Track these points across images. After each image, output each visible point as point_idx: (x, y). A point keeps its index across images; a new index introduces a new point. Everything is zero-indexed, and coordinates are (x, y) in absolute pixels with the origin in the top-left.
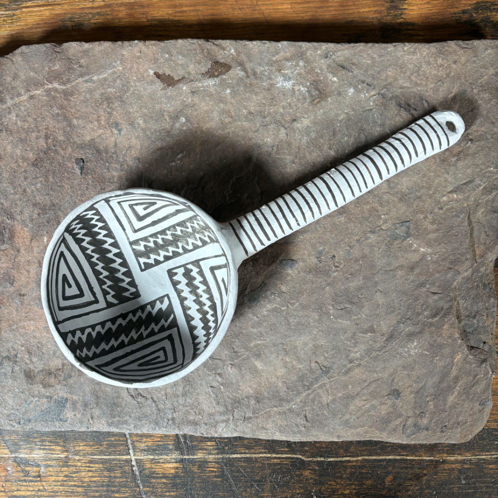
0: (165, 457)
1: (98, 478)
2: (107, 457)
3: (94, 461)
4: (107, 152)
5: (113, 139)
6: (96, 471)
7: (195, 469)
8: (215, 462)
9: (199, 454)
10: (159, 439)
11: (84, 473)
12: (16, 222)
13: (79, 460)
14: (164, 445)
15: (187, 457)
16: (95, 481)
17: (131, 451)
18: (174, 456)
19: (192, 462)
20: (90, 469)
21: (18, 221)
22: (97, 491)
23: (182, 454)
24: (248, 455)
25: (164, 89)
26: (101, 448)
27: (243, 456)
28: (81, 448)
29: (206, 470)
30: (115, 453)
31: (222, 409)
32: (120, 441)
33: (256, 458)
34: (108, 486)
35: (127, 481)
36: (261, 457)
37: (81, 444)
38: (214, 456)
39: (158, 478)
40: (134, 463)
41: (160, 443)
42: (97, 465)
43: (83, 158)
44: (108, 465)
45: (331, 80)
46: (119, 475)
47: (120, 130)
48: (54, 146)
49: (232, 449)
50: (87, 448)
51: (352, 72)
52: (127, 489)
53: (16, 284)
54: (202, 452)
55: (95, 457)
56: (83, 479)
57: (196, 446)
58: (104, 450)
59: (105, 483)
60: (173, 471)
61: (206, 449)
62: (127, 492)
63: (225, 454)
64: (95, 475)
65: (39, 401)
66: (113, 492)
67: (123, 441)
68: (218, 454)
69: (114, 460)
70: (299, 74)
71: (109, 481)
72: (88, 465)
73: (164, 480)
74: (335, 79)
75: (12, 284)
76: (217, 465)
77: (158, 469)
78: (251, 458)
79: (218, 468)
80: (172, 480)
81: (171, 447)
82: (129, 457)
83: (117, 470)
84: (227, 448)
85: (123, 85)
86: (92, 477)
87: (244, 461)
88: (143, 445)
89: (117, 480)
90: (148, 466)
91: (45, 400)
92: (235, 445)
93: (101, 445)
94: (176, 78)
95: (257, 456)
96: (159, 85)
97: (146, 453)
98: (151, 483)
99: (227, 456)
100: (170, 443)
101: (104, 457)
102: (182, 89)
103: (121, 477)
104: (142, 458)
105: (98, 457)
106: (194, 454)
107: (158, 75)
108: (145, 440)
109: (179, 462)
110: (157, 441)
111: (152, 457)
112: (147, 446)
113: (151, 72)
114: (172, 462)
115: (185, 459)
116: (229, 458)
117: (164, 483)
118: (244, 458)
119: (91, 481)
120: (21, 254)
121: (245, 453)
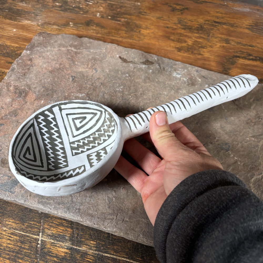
0: (61, 243)
1: (13, 246)
2: (24, 233)
3: (14, 233)
4: (87, 77)
5: (92, 73)
6: (13, 241)
7: (78, 257)
8: (92, 256)
9: (83, 248)
10: (61, 231)
11: (5, 240)
12: (31, 91)
13: (5, 231)
14: (63, 235)
15: (75, 247)
16: (9, 247)
17: (41, 234)
18: (67, 245)
19: (78, 251)
20: (10, 238)
21: (32, 91)
22: (8, 255)
23: (73, 244)
24: (115, 257)
25: (122, 63)
26: (23, 227)
27: (112, 256)
28: (10, 223)
29: (85, 260)
30: (30, 232)
31: (111, 212)
32: (36, 225)
33: (119, 260)
34: (17, 253)
35: (31, 253)
36: (123, 260)
37: (11, 221)
38: (93, 251)
39: (52, 256)
40: (39, 242)
41: (61, 234)
42: (15, 237)
43: (75, 76)
44: (23, 238)
45: (198, 80)
46: (27, 247)
47: (96, 71)
48: (63, 68)
49: (106, 249)
50: (14, 224)
51: (208, 80)
52: (29, 259)
53: (17, 117)
54: (86, 246)
55: (17, 231)
56: (2, 244)
57: (83, 242)
58: (24, 228)
59: (16, 251)
60: (63, 254)
61: (89, 246)
62: (28, 261)
63: (100, 251)
64: (11, 243)
65: (3, 177)
66: (19, 258)
67: (38, 226)
68: (96, 250)
69: (28, 236)
70: (184, 74)
71: (19, 250)
72: (10, 235)
73: (55, 259)
74: (200, 80)
75: (15, 116)
76: (93, 258)
77: (54, 250)
78: (116, 259)
79: (93, 260)
80: (61, 260)
81: (67, 238)
82: (38, 237)
83: (27, 244)
84: (102, 248)
85: (104, 57)
86: (9, 244)
87: (111, 260)
88: (50, 232)
89: (25, 251)
90: (48, 246)
91: (7, 178)
92: (108, 248)
93: (23, 225)
94: (128, 61)
95: (120, 258)
96: (120, 61)
97: (50, 237)
98: (46, 259)
99: (101, 254)
100: (67, 235)
101: (22, 233)
102: (130, 65)
103: (28, 249)
104: (46, 240)
105: (18, 232)
106: (80, 247)
107: (120, 57)
108: (52, 229)
109: (69, 249)
110: (59, 232)
111: (53, 241)
112: (52, 233)
113: (118, 56)
114: (65, 248)
115: (74, 248)
116: (102, 255)
117: (55, 261)
118: (112, 258)
119: (7, 247)
120: (27, 104)
121: (113, 255)
